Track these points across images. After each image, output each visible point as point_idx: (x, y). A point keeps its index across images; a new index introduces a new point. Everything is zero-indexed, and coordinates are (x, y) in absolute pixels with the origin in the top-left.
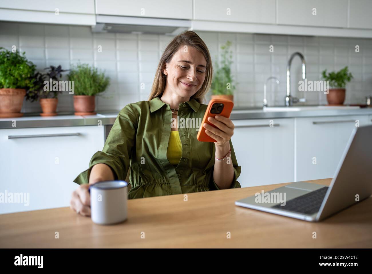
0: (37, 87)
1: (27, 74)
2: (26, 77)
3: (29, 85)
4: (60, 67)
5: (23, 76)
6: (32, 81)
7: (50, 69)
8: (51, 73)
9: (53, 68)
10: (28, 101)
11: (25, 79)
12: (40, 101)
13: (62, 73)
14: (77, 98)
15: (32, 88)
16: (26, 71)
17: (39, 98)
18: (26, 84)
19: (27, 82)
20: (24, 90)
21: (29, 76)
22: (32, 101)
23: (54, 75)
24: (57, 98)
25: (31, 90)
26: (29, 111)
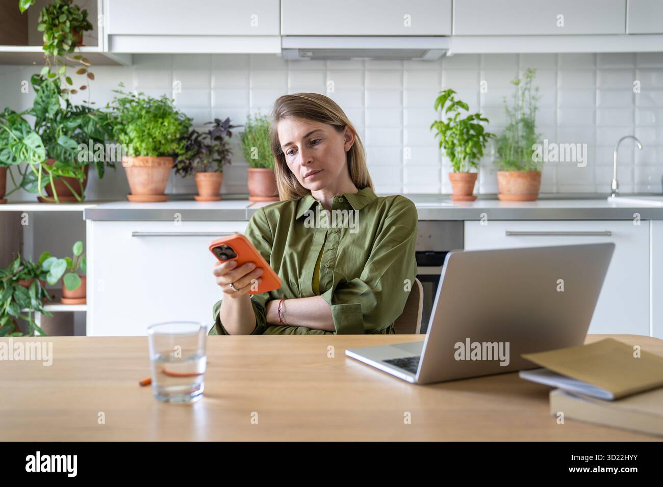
0: (190, 153)
1: (175, 132)
2: (174, 138)
3: (177, 151)
4: (228, 121)
5: (169, 137)
6: (182, 145)
7: (215, 124)
8: (214, 130)
9: (218, 121)
10: (178, 175)
11: (172, 141)
12: (195, 176)
13: (232, 130)
14: (252, 172)
15: (182, 155)
16: (172, 129)
17: (193, 172)
18: (174, 150)
19: (174, 146)
20: (171, 158)
21: (178, 136)
22: (184, 177)
23: (218, 134)
24: (221, 172)
25: (180, 158)
26: (182, 191)
